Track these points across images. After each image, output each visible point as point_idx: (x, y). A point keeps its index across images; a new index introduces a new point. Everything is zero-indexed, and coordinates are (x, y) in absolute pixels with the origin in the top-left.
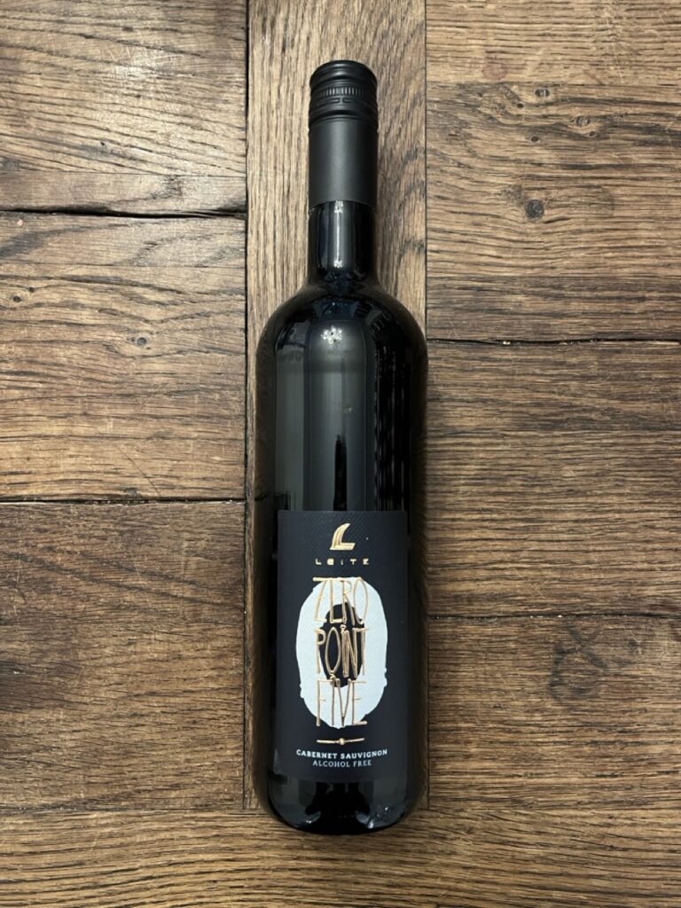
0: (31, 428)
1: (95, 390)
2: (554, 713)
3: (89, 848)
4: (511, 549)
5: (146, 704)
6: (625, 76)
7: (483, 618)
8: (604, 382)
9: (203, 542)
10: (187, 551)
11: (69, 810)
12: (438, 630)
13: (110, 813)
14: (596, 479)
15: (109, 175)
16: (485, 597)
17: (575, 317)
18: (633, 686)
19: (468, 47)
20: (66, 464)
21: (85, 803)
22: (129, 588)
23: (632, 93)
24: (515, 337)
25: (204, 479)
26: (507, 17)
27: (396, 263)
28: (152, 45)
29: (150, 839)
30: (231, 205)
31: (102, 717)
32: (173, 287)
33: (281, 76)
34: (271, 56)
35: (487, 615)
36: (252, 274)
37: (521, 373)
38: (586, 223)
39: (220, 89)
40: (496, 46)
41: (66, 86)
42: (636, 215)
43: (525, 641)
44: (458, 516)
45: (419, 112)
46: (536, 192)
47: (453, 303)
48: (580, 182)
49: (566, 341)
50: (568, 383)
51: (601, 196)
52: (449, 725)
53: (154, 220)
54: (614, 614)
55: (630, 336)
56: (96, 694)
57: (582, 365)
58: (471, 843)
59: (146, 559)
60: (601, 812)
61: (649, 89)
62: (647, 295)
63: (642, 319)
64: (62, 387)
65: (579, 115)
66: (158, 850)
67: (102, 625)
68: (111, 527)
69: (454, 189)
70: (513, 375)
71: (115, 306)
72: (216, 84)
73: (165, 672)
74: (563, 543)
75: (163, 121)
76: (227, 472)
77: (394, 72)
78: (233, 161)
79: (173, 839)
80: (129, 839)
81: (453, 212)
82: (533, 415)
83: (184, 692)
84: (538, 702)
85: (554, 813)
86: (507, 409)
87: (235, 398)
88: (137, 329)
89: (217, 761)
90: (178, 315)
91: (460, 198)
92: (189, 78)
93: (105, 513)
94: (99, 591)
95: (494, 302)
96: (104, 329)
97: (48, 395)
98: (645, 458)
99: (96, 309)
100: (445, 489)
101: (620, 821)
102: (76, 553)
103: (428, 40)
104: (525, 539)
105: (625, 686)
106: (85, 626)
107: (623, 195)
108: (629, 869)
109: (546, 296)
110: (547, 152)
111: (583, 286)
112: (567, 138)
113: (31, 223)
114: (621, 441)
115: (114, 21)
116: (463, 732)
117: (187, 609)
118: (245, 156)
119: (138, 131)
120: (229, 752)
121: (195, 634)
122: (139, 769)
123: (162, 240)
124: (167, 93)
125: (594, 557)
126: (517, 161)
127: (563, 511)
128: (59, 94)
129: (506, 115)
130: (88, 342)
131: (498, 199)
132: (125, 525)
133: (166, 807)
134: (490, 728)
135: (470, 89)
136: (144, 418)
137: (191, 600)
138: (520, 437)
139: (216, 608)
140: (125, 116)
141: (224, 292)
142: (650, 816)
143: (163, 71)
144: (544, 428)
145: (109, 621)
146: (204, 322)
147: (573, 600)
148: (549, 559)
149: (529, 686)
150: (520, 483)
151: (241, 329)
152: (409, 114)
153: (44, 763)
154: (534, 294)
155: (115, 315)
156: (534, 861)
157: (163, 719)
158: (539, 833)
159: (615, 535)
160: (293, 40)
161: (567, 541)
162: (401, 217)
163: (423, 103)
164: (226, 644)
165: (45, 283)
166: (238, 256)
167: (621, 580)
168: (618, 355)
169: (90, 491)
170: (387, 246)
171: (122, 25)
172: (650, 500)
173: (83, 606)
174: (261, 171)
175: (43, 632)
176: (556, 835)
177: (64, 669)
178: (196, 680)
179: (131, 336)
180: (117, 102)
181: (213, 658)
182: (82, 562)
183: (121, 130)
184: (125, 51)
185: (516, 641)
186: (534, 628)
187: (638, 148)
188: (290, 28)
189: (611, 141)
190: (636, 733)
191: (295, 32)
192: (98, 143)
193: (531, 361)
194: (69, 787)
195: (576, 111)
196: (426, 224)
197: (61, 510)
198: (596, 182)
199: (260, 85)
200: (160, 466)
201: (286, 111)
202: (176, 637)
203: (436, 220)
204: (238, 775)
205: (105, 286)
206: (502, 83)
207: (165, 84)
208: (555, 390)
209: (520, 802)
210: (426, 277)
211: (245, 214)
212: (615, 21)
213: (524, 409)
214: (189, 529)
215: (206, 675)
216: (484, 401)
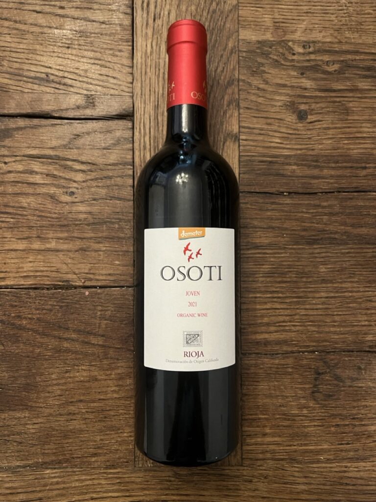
0: (6, 245)
1: (44, 223)
2: (314, 409)
3: (45, 490)
4: (290, 314)
5: (76, 407)
6: (354, 37)
7: (273, 354)
8: (343, 217)
9: (109, 312)
10: (99, 318)
11: (33, 468)
12: (248, 362)
13: (56, 470)
14: (338, 273)
15: (51, 95)
16: (274, 342)
17: (326, 178)
18: (360, 392)
19: (263, 19)
20: (27, 266)
21: (42, 465)
22: (66, 339)
23: (359, 47)
24: (291, 191)
25: (110, 275)
26: (286, 2)
27: (222, 147)
28: (76, 17)
29: (80, 485)
30: (124, 112)
31: (51, 415)
32: (90, 161)
33: (153, 36)
34: (147, 24)
35: (275, 353)
36: (137, 153)
37: (295, 211)
38: (332, 123)
39: (117, 44)
40: (279, 19)
41: (25, 41)
42: (361, 119)
43: (298, 367)
44: (258, 295)
45: (234, 58)
46: (303, 105)
47: (255, 171)
48: (329, 99)
49: (320, 193)
50: (321, 217)
51: (341, 108)
52: (254, 417)
53: (78, 121)
54: (349, 351)
55: (357, 190)
56: (47, 402)
57: (329, 206)
58: (266, 484)
59: (76, 322)
60: (341, 464)
61: (368, 45)
62: (368, 165)
63: (365, 180)
64: (24, 221)
65: (328, 60)
66: (85, 491)
67: (50, 361)
68: (55, 304)
69: (255, 103)
70: (291, 212)
71: (55, 173)
72: (115, 40)
73: (88, 388)
74: (319, 310)
75: (83, 62)
76: (123, 271)
77: (220, 33)
78: (125, 86)
79: (94, 485)
80: (68, 485)
81: (255, 117)
82: (302, 236)
83: (99, 400)
84: (305, 403)
85: (314, 465)
86: (287, 232)
87: (127, 227)
88: (69, 186)
89: (119, 439)
90: (93, 178)
91: (259, 108)
92: (99, 37)
93: (51, 295)
94: (48, 341)
95: (279, 170)
96: (49, 186)
97: (16, 226)
98: (367, 261)
99: (44, 174)
100: (251, 279)
101: (351, 469)
102: (34, 319)
103: (239, 15)
104: (297, 309)
105: (355, 392)
106: (40, 362)
107: (353, 107)
108: (356, 496)
109: (309, 166)
110: (309, 81)
111: (331, 160)
112: (321, 73)
113: (5, 123)
114: (353, 251)
115: (53, 3)
116: (261, 420)
117: (101, 351)
118: (132, 83)
119: (68, 68)
120: (125, 434)
121: (105, 366)
122: (74, 445)
123: (83, 133)
124: (86, 46)
125: (337, 318)
126: (292, 87)
127: (320, 292)
128: (21, 46)
129: (286, 59)
130: (39, 194)
131: (281, 110)
132: (64, 302)
133: (90, 467)
134: (278, 418)
135: (265, 44)
136: (74, 239)
137: (103, 346)
138: (294, 249)
139: (118, 350)
140: (61, 59)
141: (120, 164)
142: (368, 466)
143: (83, 32)
144: (309, 243)
145: (54, 359)
146: (108, 182)
147: (325, 344)
148: (311, 319)
149: (300, 394)
150: (294, 275)
151: (130, 186)
152: (229, 58)
153: (17, 442)
154: (302, 165)
155: (56, 178)
156: (303, 493)
157: (87, 416)
158: (305, 477)
159: (349, 305)
160: (160, 14)
161: (321, 309)
162: (224, 120)
163: (237, 52)
164: (124, 371)
165: (13, 159)
166: (128, 143)
167: (353, 331)
168: (351, 201)
169: (42, 282)
170: (216, 137)
171: (58, 5)
172: (369, 285)
173: (39, 350)
174: (142, 92)
175: (15, 366)
176: (315, 478)
177: (27, 387)
178: (106, 393)
179: (65, 190)
180: (55, 51)
181: (116, 380)
182: (37, 324)
183: (58, 67)
184: (60, 21)
185: (292, 368)
186: (303, 360)
187: (362, 80)
188: (158, 7)
189: (347, 75)
190: (361, 420)
191: (161, 10)
192: (44, 76)
193: (300, 204)
194: (32, 455)
195: (326, 58)
196: (239, 124)
197: (25, 294)
198: (338, 99)
199: (140, 40)
200: (84, 267)
201: (156, 57)
202: (94, 368)
203: (245, 121)
204: (131, 447)
205: (50, 160)
206: (283, 41)
207: (85, 40)
208: (314, 221)
209: (295, 460)
210: (239, 156)
211: (132, 118)
212: (348, 5)
213: (297, 233)
214: (101, 304)
215: (112, 390)
216: (273, 228)
